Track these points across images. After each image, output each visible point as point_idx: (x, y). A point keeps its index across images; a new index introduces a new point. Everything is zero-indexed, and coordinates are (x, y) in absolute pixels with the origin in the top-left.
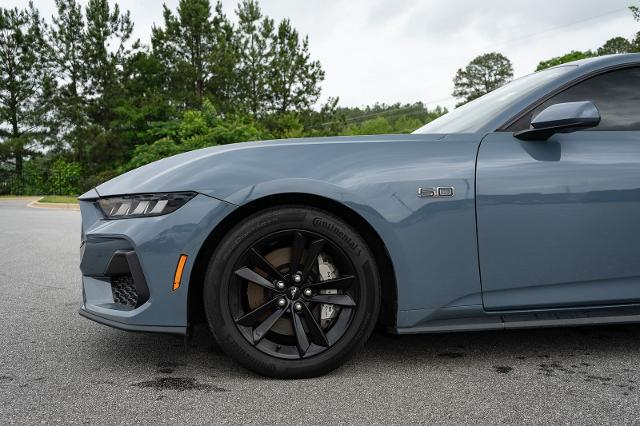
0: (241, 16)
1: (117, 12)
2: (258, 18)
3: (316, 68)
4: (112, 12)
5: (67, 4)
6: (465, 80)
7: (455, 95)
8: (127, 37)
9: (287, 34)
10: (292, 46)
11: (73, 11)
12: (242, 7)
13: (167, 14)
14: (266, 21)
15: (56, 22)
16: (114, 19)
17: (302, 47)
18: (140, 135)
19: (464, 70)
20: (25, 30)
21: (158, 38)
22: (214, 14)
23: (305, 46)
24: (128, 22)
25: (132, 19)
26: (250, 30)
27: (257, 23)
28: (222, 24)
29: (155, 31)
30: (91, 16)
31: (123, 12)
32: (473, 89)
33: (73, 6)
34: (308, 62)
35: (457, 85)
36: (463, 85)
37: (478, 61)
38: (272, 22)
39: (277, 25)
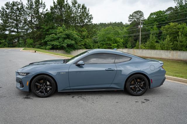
0: (73, 3)
1: (42, 2)
3: (91, 16)
4: (40, 2)
6: (131, 17)
7: (129, 21)
8: (44, 8)
9: (84, 7)
10: (85, 11)
11: (31, 2)
12: (73, 1)
13: (54, 3)
14: (79, 4)
15: (27, 5)
16: (41, 4)
17: (87, 11)
18: (47, 33)
19: (131, 15)
21: (52, 9)
22: (66, 3)
24: (44, 5)
26: (75, 6)
27: (76, 5)
28: (68, 5)
29: (51, 7)
30: (36, 3)
31: (43, 2)
32: (133, 20)
34: (89, 15)
35: (129, 18)
36: (131, 19)
37: (135, 13)
38: (80, 5)
39: (81, 5)
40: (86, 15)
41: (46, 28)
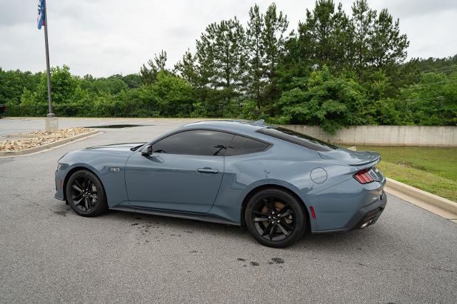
0: (355, 10)
1: (281, 16)
2: (366, 10)
3: (404, 39)
4: (278, 16)
5: (255, 14)
8: (284, 30)
9: (385, 19)
10: (387, 26)
11: (258, 18)
12: (356, 5)
13: (308, 14)
14: (371, 11)
15: (249, 25)
16: (279, 20)
17: (394, 27)
18: (287, 85)
20: (234, 30)
21: (302, 29)
22: (336, 11)
23: (397, 25)
24: (286, 22)
25: (287, 20)
26: (361, 18)
27: (365, 14)
28: (342, 17)
29: (300, 25)
30: (267, 21)
31: (283, 17)
33: (258, 15)
34: (399, 36)
38: (375, 12)
39: (378, 14)
40: (391, 37)
41: (285, 75)
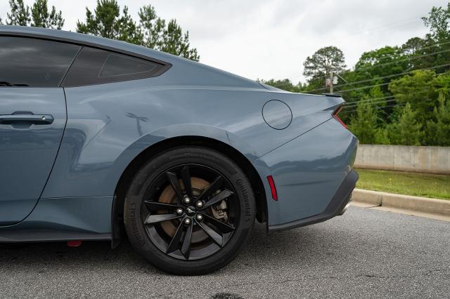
0: (142, 16)
1: (54, 12)
2: (154, 18)
3: (194, 54)
4: (50, 11)
5: (18, 5)
6: (311, 65)
7: (304, 74)
9: (173, 29)
10: (176, 38)
11: (23, 10)
12: (143, 11)
13: (89, 14)
14: (159, 20)
15: (10, 18)
16: (52, 17)
17: (184, 39)
19: (311, 57)
21: (82, 29)
22: (122, 15)
23: (186, 38)
24: (60, 19)
25: (63, 17)
26: (149, 26)
27: (153, 22)
28: (128, 22)
29: (79, 25)
30: (35, 15)
31: (57, 12)
32: (317, 71)
33: (22, 7)
34: (189, 50)
35: (306, 67)
36: (311, 68)
37: (321, 52)
38: (164, 21)
39: (167, 24)
40: (181, 49)
